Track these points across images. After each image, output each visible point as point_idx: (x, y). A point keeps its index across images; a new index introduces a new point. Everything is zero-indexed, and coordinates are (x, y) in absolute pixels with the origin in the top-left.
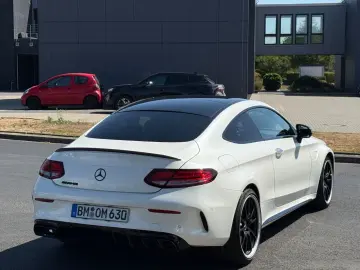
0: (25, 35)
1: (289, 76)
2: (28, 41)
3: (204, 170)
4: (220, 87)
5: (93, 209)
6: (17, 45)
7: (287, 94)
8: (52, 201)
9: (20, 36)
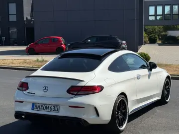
0: (29, 18)
1: (162, 36)
2: (31, 20)
3: (98, 86)
4: (124, 42)
5: (42, 106)
6: (26, 23)
7: (160, 45)
8: (22, 102)
9: (27, 18)
